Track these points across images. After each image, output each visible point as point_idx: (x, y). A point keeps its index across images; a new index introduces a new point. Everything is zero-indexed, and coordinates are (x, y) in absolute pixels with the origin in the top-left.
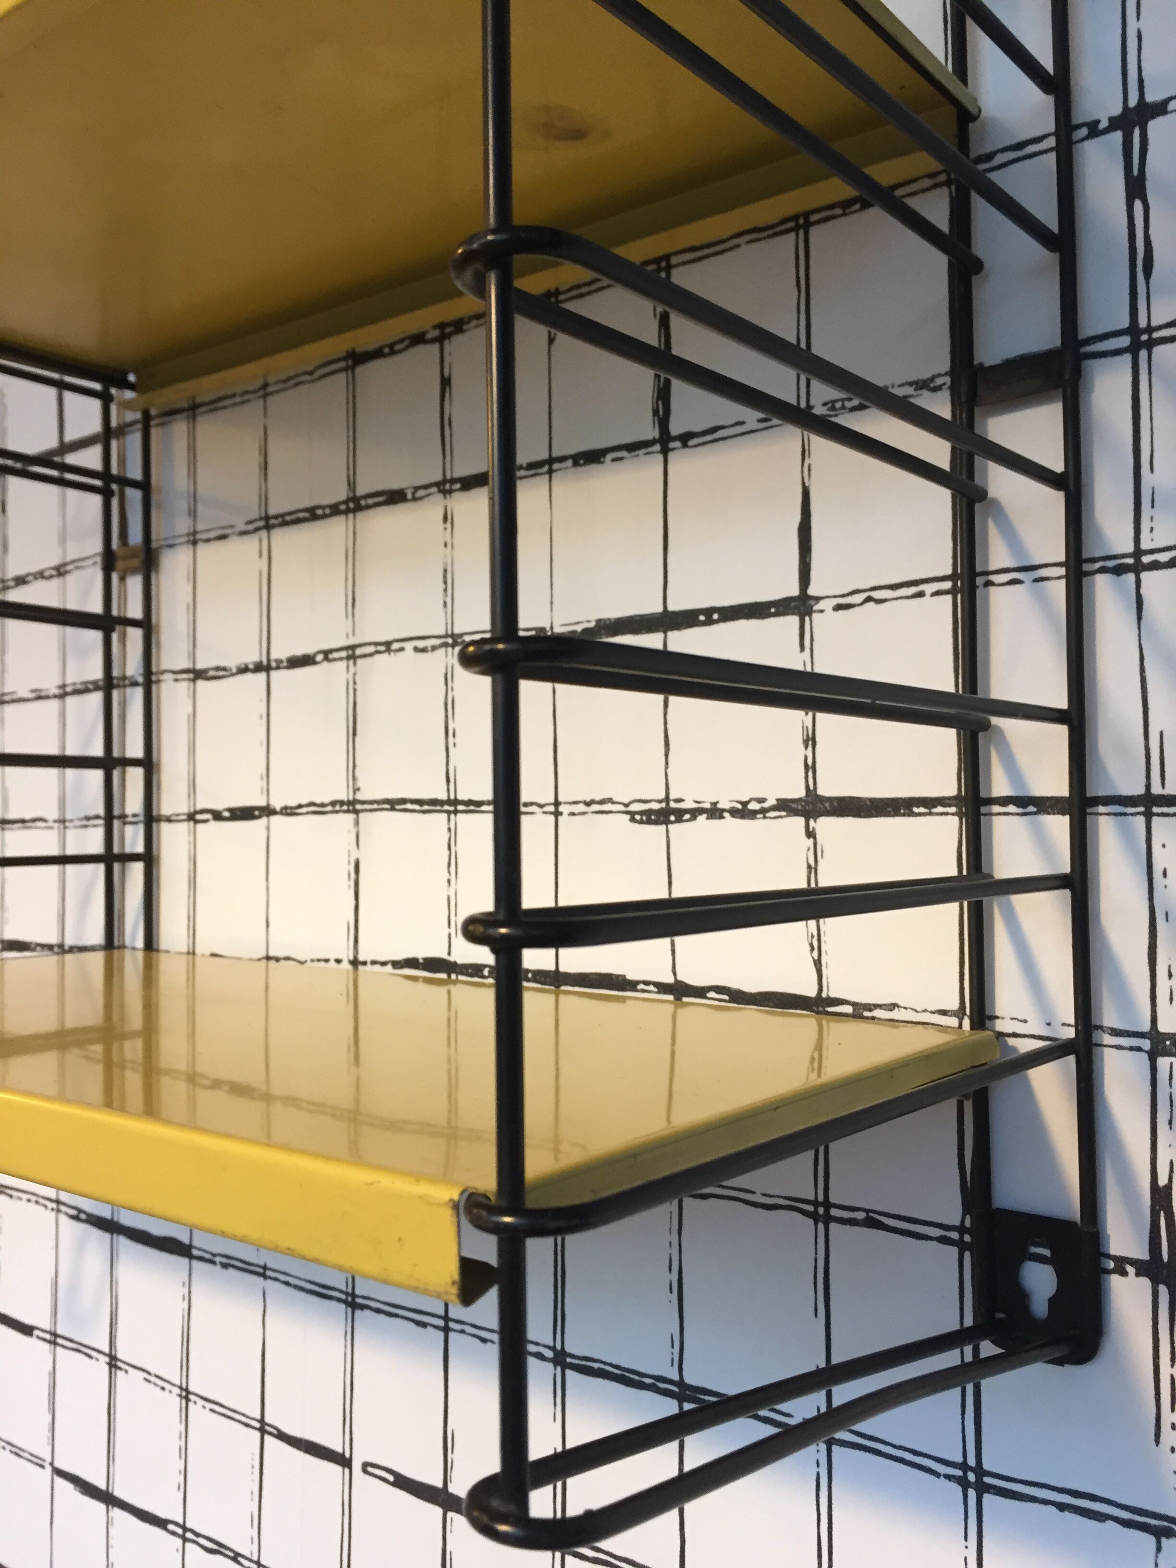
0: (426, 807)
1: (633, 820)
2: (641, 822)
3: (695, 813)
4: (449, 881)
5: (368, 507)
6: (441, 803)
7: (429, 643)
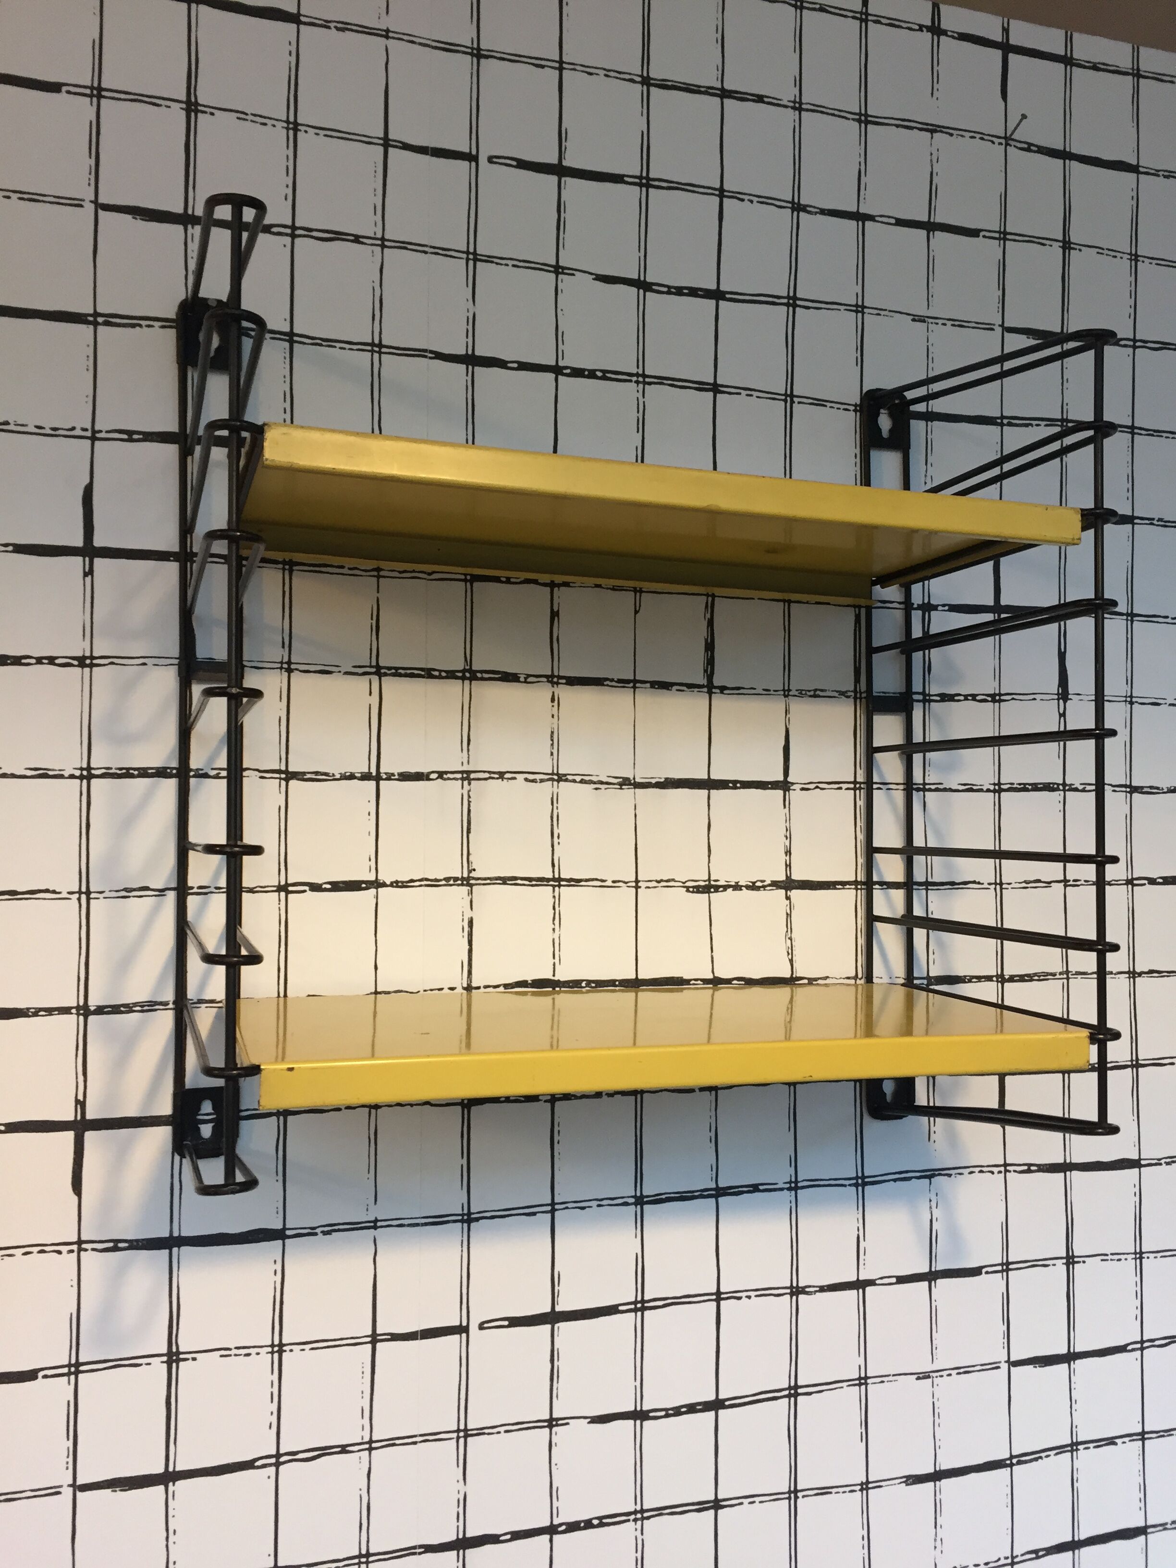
0: (534, 883)
1: (688, 891)
2: (693, 892)
3: (725, 888)
4: (554, 930)
5: (483, 679)
6: (548, 880)
7: (538, 777)
